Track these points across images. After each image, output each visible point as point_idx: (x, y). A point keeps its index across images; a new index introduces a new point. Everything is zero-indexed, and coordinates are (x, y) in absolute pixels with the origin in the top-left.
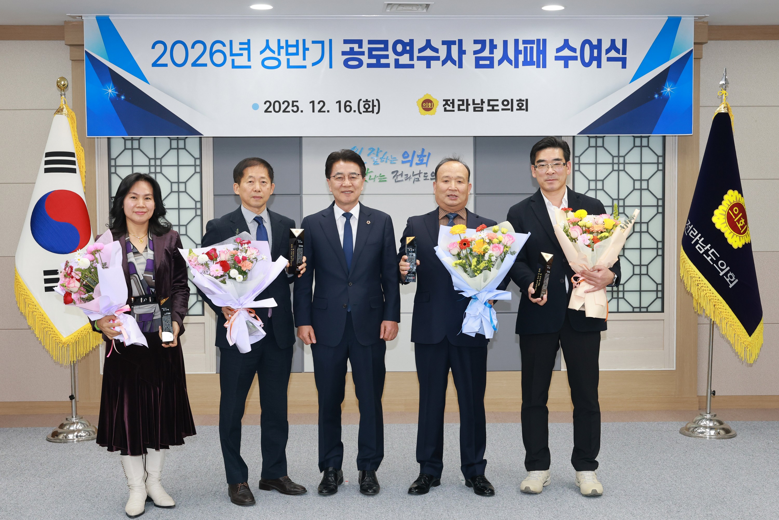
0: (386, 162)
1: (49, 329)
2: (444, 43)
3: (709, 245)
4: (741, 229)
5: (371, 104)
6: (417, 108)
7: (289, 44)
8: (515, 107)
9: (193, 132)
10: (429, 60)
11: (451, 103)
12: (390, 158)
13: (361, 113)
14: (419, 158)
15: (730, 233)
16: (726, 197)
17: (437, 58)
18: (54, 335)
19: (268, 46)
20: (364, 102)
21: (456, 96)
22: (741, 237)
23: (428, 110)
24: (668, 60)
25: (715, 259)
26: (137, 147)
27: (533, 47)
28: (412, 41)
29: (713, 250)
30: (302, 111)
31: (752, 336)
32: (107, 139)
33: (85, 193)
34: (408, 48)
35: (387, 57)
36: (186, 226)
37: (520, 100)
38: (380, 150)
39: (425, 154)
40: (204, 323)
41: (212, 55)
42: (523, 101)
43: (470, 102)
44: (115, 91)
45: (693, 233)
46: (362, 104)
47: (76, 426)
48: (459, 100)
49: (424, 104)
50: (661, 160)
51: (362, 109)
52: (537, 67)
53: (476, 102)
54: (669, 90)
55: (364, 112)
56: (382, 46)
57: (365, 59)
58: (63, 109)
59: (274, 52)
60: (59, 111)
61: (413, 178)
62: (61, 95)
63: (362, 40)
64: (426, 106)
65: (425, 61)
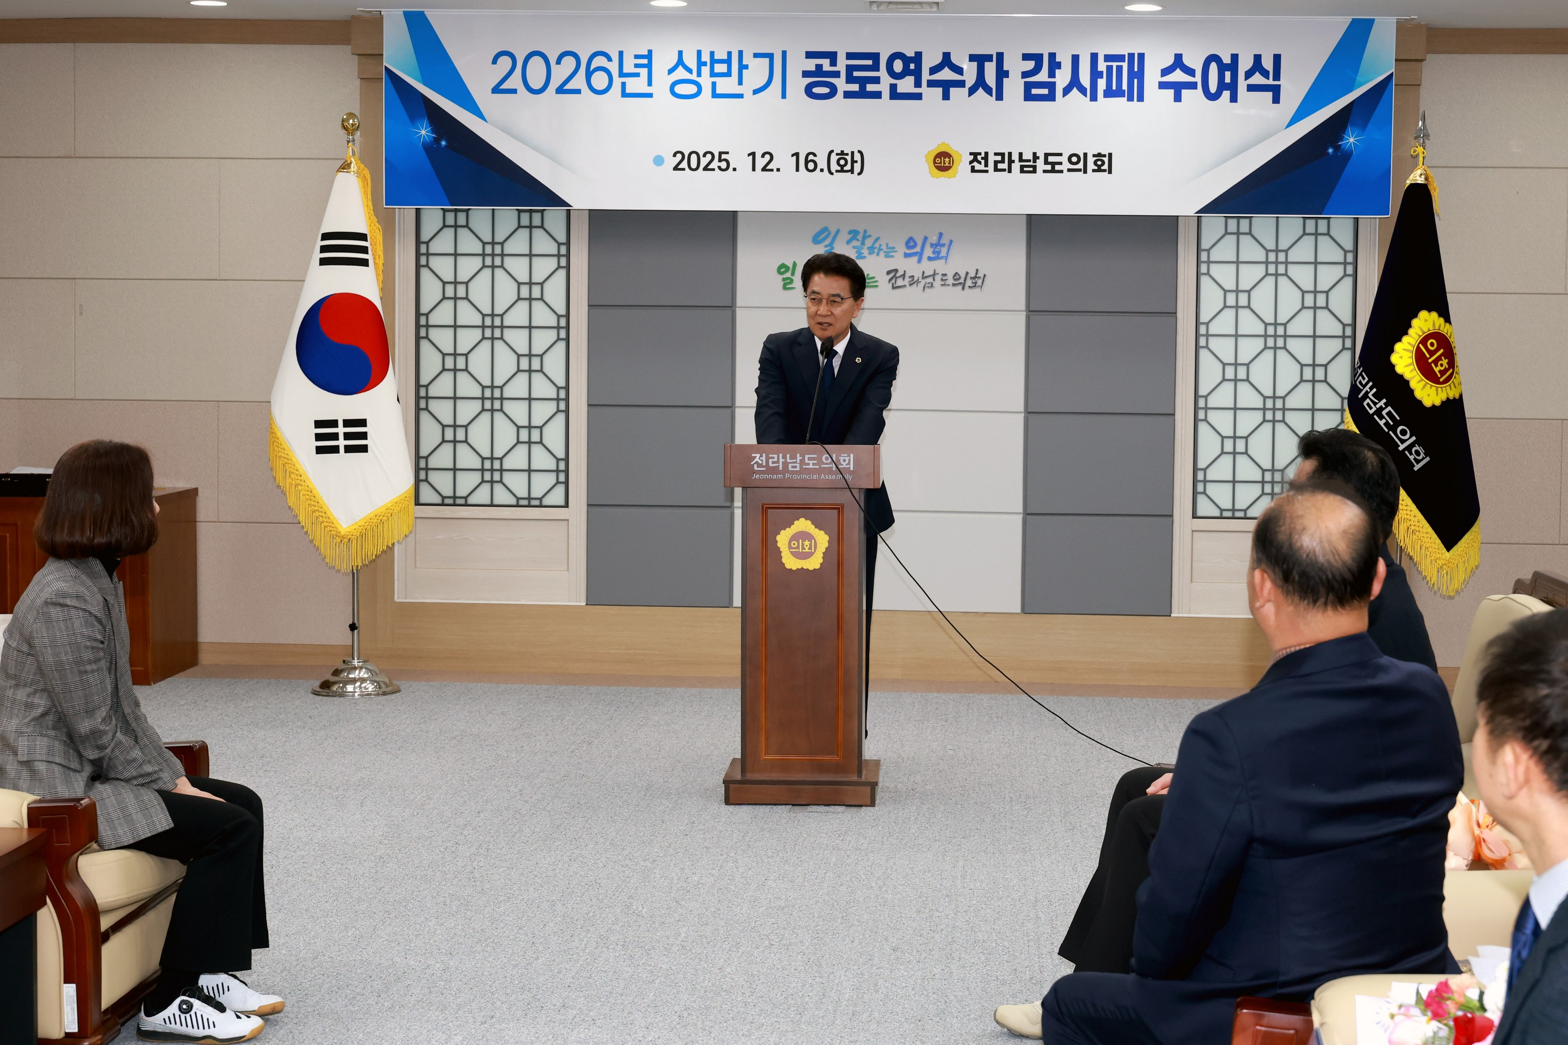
0: (878, 255)
1: (320, 514)
2: (972, 58)
3: (1384, 401)
4: (1439, 376)
5: (849, 158)
6: (925, 167)
7: (716, 57)
8: (1091, 166)
9: (556, 201)
10: (946, 87)
11: (982, 158)
12: (884, 247)
13: (832, 174)
14: (932, 250)
15: (1420, 381)
16: (1415, 322)
17: (961, 84)
18: (328, 524)
19: (680, 62)
20: (837, 154)
21: (992, 147)
22: (1439, 389)
23: (943, 169)
24: (1350, 90)
25: (1392, 423)
26: (465, 224)
27: (1122, 66)
28: (919, 55)
29: (1389, 408)
30: (735, 169)
31: (1452, 551)
32: (414, 210)
33: (381, 298)
34: (912, 66)
35: (876, 80)
36: (541, 356)
37: (1099, 155)
38: (867, 235)
39: (942, 242)
40: (568, 520)
41: (589, 75)
42: (1105, 156)
43: (1015, 157)
44: (430, 132)
45: (1362, 380)
46: (834, 158)
47: (360, 673)
48: (996, 154)
49: (938, 160)
50: (1350, 258)
51: (834, 167)
52: (1128, 100)
53: (1024, 158)
54: (1352, 140)
55: (837, 171)
56: (870, 62)
57: (841, 84)
58: (351, 163)
59: (690, 71)
60: (345, 167)
61: (923, 282)
62: (348, 142)
63: (836, 53)
64: (941, 163)
65: (941, 89)
